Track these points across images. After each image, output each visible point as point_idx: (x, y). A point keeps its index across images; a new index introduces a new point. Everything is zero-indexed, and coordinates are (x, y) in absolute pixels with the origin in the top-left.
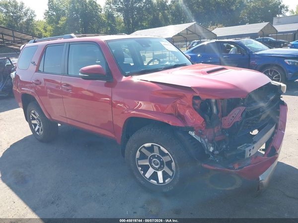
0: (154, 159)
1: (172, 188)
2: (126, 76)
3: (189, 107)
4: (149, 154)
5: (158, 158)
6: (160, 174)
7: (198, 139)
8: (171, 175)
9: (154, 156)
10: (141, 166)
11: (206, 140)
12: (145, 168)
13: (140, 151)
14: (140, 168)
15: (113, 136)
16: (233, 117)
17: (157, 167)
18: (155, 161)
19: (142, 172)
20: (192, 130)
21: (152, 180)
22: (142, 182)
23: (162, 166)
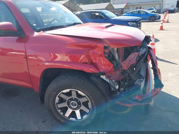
0: (72, 102)
1: (90, 122)
2: (38, 32)
3: (101, 56)
4: (67, 98)
5: (75, 100)
6: (78, 112)
7: (108, 80)
8: (88, 112)
9: (72, 99)
10: (61, 109)
11: (114, 81)
12: (65, 110)
13: (59, 97)
14: (60, 110)
15: (31, 86)
16: (130, 61)
17: (75, 107)
18: (73, 103)
19: (62, 113)
20: (104, 74)
21: (71, 118)
22: (63, 121)
23: (79, 106)
